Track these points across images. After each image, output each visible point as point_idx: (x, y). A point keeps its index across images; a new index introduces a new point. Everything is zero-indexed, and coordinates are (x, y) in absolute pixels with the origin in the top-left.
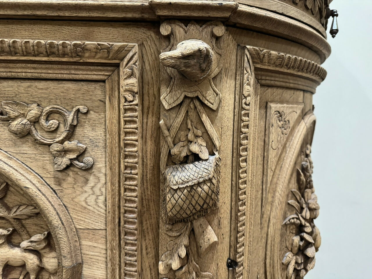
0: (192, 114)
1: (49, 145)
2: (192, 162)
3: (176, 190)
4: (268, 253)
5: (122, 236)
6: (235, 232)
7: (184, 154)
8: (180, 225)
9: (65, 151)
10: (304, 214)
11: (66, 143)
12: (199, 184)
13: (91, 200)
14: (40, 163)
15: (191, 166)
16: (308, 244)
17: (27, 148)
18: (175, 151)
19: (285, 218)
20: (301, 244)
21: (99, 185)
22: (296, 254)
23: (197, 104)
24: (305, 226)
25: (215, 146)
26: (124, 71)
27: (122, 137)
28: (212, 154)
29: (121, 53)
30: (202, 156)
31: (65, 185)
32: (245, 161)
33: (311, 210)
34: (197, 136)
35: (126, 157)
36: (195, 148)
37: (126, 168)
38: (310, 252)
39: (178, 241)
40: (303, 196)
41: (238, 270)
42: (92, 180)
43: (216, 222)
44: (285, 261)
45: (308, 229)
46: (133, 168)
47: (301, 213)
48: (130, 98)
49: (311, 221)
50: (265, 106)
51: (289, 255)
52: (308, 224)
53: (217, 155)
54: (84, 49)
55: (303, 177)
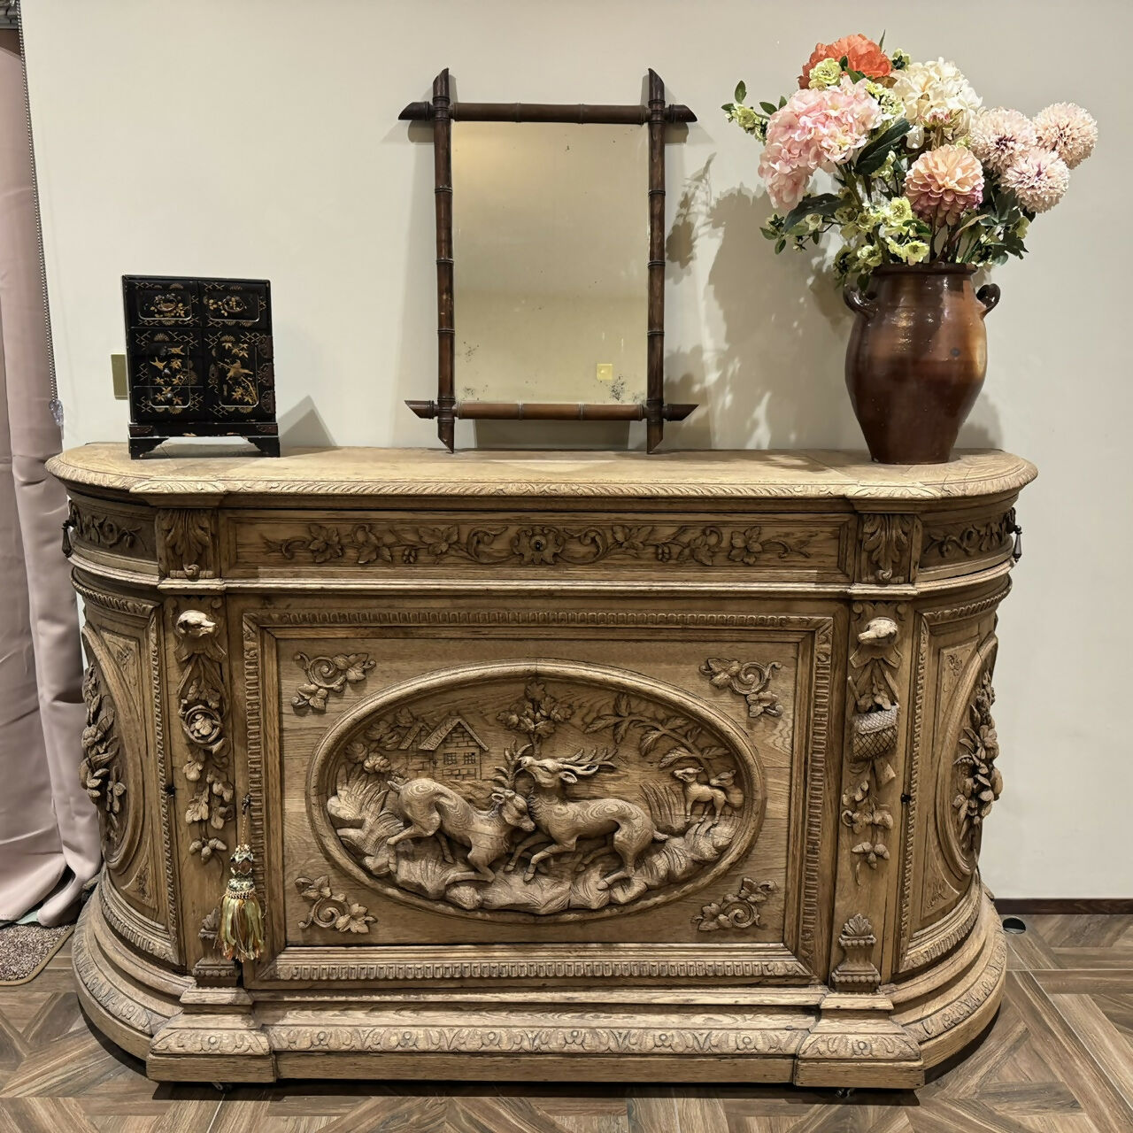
0: (877, 672)
1: (746, 696)
2: (876, 712)
3: (863, 736)
4: (938, 792)
5: (809, 773)
6: (910, 769)
7: (869, 705)
8: (862, 764)
9: (760, 700)
10: (978, 753)
11: (761, 693)
12: (884, 730)
13: (779, 742)
14: (736, 711)
15: (875, 715)
16: (983, 788)
17: (726, 698)
18: (862, 702)
19: (956, 758)
20: (975, 787)
21: (787, 729)
22: (970, 798)
23: (882, 665)
24: (979, 767)
25: (895, 698)
26: (819, 637)
27: (813, 690)
28: (893, 704)
29: (819, 625)
30: (884, 706)
31: (756, 729)
32: (920, 707)
33: (987, 749)
34: (880, 690)
35: (816, 706)
36: (879, 700)
37: (816, 715)
38: (986, 795)
39: (861, 778)
40: (978, 733)
41: (911, 803)
42: (781, 725)
43: (893, 761)
44: (955, 803)
45: (984, 771)
46: (822, 716)
47: (975, 752)
48: (823, 658)
49: (989, 761)
50: (938, 653)
51: (961, 797)
52: (983, 765)
53: (898, 705)
54: (788, 621)
55: (977, 714)
